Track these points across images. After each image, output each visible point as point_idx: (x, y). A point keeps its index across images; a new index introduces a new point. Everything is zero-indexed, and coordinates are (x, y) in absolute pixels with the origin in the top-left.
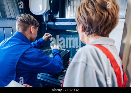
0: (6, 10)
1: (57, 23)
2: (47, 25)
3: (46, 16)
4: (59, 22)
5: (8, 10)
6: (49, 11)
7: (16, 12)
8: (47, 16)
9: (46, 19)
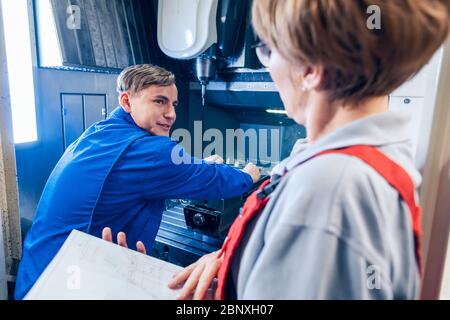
0: (94, 44)
1: (237, 87)
2: (206, 91)
3: (203, 62)
4: (244, 81)
5: (100, 43)
6: (216, 46)
7: (119, 51)
8: (208, 62)
9: (203, 72)
